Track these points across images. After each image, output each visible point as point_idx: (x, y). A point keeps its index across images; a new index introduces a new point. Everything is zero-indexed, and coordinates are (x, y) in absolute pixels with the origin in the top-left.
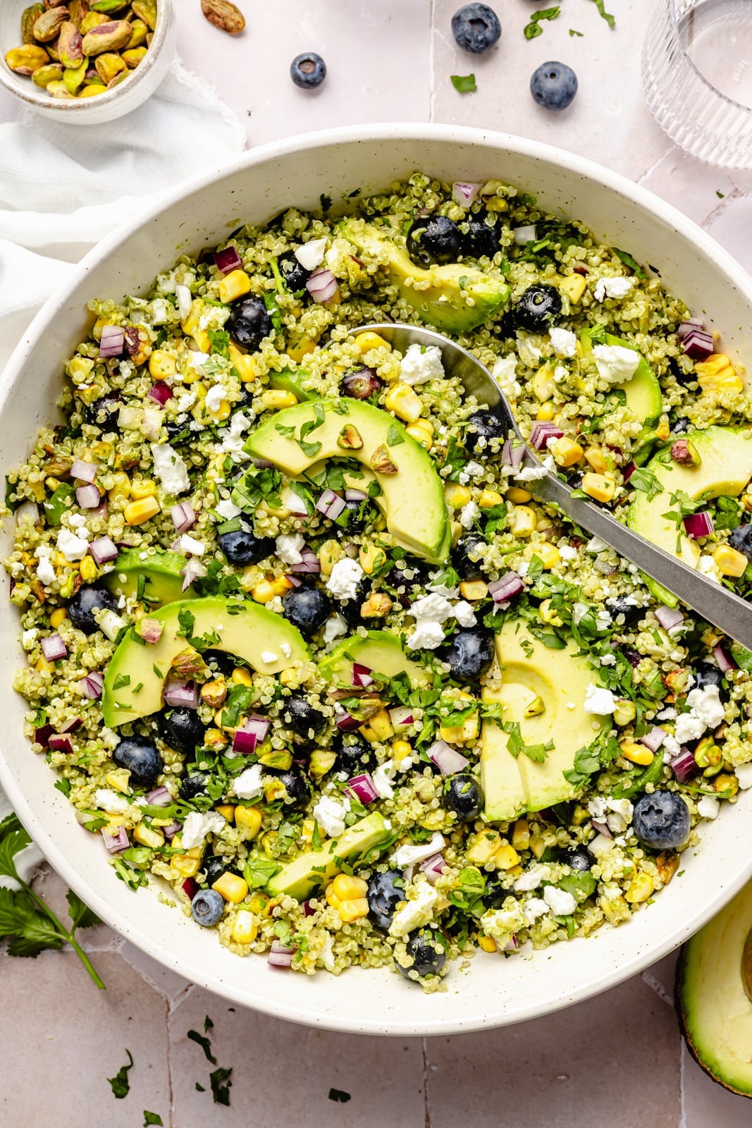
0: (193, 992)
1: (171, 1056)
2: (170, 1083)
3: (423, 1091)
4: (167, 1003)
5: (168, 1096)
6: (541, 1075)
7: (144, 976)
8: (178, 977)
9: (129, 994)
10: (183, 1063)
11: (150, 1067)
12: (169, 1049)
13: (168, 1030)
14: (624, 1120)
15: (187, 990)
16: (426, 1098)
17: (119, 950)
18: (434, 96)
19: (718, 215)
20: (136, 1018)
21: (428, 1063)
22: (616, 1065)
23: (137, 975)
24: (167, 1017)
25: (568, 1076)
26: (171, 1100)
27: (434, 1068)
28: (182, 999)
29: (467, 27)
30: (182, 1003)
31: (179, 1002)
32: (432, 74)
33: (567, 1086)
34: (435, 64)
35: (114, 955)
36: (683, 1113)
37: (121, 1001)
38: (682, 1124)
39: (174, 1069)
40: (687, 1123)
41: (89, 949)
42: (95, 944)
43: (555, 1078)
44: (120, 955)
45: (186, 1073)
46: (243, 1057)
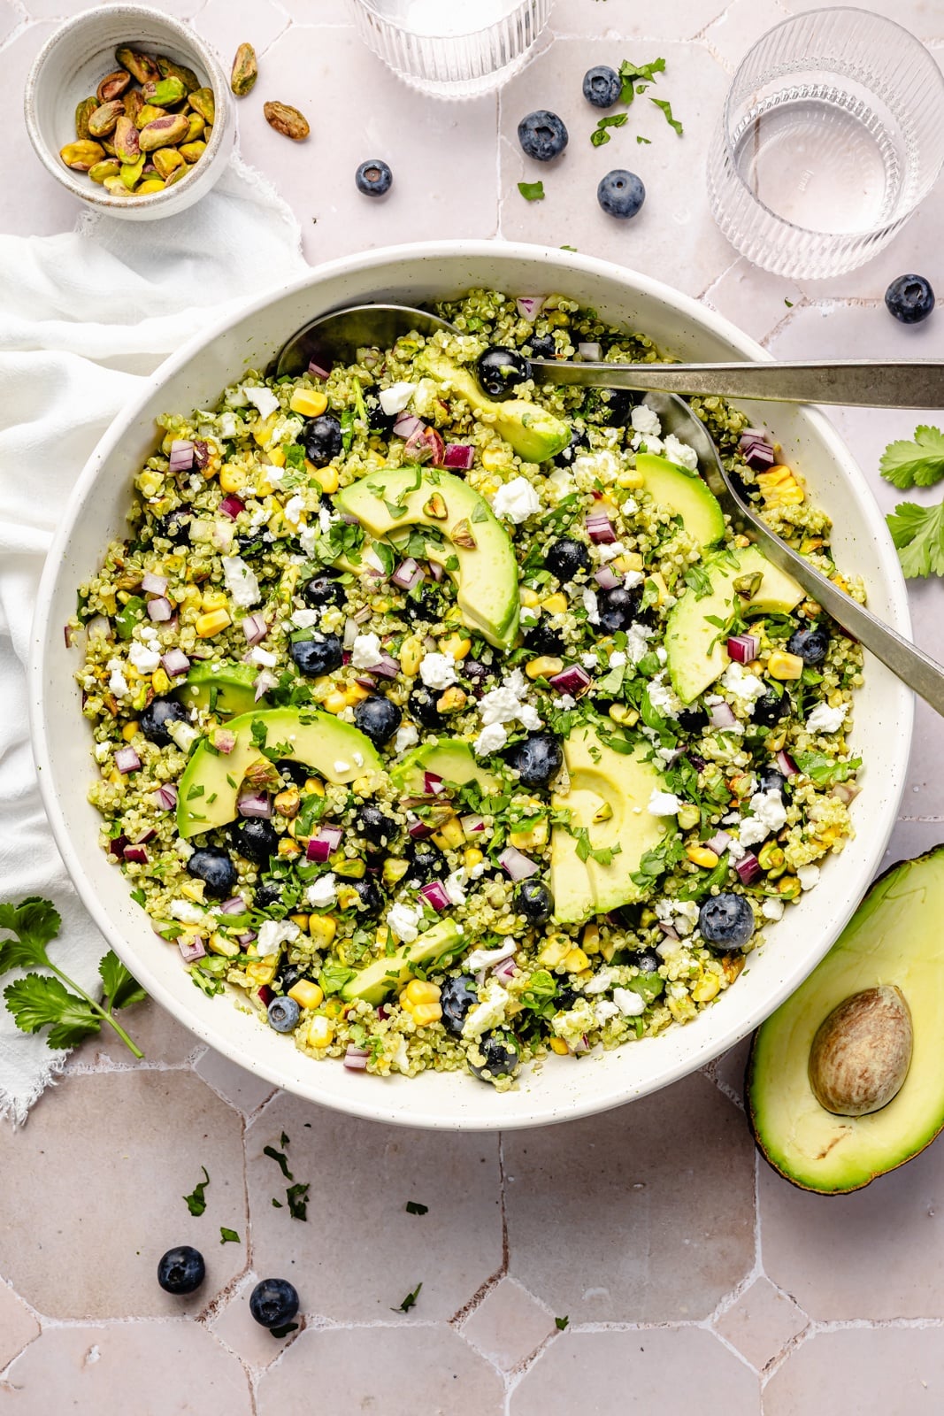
0: (269, 1109)
1: (247, 1173)
2: (247, 1200)
3: (500, 1203)
4: (243, 1119)
5: (245, 1213)
6: (618, 1184)
7: (219, 1093)
9: (204, 1111)
10: (260, 1179)
11: (227, 1184)
12: (245, 1166)
13: (244, 1147)
15: (263, 1106)
16: (503, 1210)
17: (193, 1067)
18: (501, 204)
19: (787, 323)
20: (211, 1135)
21: (505, 1175)
22: (691, 1172)
23: (212, 1093)
24: (243, 1134)
25: (644, 1184)
26: (248, 1217)
27: (511, 1179)
28: (258, 1115)
29: (533, 135)
30: (258, 1119)
31: (255, 1118)
32: (500, 181)
33: (643, 1194)
34: (502, 171)
35: (189, 1073)
36: (759, 1218)
37: (196, 1119)
38: (758, 1229)
39: (251, 1185)
40: (762, 1229)
41: (163, 1067)
42: (170, 1062)
43: (632, 1187)
44: (194, 1073)
45: (262, 1190)
46: (321, 1172)
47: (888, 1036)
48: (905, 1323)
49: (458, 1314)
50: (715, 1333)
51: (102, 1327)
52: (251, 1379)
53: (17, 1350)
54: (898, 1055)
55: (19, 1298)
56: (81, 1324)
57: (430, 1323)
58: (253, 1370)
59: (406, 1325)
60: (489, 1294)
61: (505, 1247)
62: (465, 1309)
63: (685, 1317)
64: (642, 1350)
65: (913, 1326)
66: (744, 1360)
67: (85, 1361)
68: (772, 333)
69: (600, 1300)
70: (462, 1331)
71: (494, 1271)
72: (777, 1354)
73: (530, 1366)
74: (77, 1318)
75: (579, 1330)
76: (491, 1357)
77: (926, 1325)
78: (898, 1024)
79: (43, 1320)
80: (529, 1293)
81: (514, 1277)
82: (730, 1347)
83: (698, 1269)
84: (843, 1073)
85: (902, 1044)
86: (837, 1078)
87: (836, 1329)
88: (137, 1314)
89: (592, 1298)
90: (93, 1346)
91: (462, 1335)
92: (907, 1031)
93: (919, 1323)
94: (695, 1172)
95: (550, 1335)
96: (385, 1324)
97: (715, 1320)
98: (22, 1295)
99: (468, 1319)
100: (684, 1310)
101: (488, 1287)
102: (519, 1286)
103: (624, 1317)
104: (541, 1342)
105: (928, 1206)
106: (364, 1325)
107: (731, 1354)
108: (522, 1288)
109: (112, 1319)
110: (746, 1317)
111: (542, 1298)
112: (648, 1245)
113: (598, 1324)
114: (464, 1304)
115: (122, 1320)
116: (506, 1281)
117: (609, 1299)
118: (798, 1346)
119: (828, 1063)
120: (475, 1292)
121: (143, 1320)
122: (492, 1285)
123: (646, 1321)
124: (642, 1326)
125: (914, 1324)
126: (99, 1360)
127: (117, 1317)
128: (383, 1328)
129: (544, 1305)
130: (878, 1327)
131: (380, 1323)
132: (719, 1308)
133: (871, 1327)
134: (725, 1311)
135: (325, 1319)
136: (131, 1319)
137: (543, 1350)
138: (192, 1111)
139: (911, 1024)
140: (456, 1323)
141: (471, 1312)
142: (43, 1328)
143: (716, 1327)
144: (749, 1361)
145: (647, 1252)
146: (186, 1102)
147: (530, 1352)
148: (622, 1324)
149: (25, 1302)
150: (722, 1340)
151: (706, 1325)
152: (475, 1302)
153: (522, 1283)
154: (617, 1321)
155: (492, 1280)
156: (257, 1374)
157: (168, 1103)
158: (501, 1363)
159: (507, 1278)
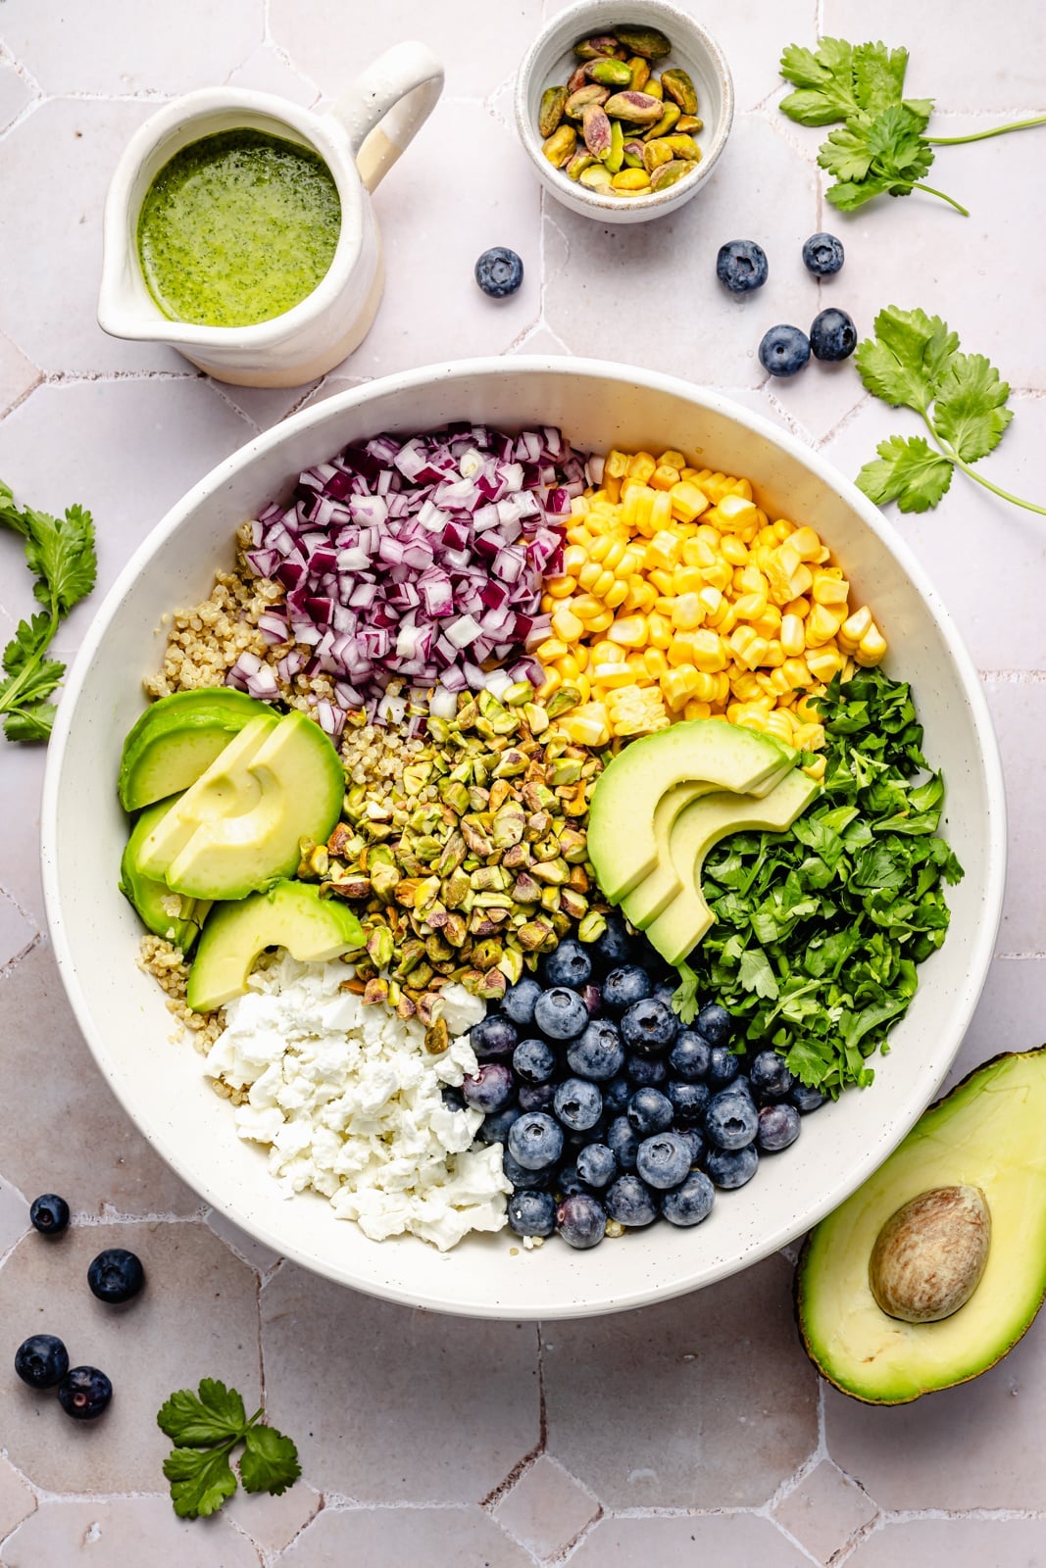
0: (286, 1266)
1: (262, 1336)
2: (262, 1365)
3: (538, 1372)
4: (258, 1277)
5: (259, 1380)
6: (666, 1355)
7: (233, 1248)
8: (268, 1251)
9: (216, 1268)
10: (276, 1343)
11: (240, 1347)
12: (260, 1328)
13: (259, 1308)
14: (757, 1403)
15: (279, 1264)
16: (541, 1381)
17: (205, 1220)
19: (854, 416)
20: (224, 1294)
21: (542, 1342)
22: (748, 1343)
23: (225, 1247)
24: (258, 1293)
25: (696, 1356)
26: (263, 1384)
27: (550, 1347)
28: (274, 1273)
30: (274, 1277)
31: (271, 1277)
32: (543, 264)
33: (695, 1367)
34: (546, 252)
35: (200, 1226)
36: (822, 1395)
37: (208, 1275)
38: (821, 1407)
39: (266, 1349)
40: (826, 1406)
41: (172, 1219)
42: (179, 1213)
43: (682, 1356)
44: (206, 1226)
45: (278, 1354)
46: (342, 1337)
47: (964, 1242)
48: (985, 1515)
49: (491, 1496)
50: (773, 1521)
51: (104, 1502)
52: (264, 1563)
53: (11, 1526)
54: (972, 1264)
55: (15, 1469)
56: (81, 1499)
57: (459, 1505)
58: (267, 1553)
59: (434, 1506)
60: (524, 1474)
61: (543, 1422)
62: (499, 1490)
63: (741, 1503)
64: (693, 1538)
65: (994, 1518)
66: (806, 1552)
67: (84, 1539)
68: (839, 426)
69: (647, 1482)
70: (495, 1514)
71: (530, 1448)
72: (843, 1546)
73: (570, 1554)
74: (76, 1493)
75: (624, 1516)
76: (527, 1544)
77: (1009, 1517)
78: (977, 1230)
79: (40, 1493)
80: (568, 1474)
81: (553, 1455)
82: (790, 1537)
83: (754, 1450)
84: (908, 1274)
85: (977, 1253)
86: (901, 1278)
87: (908, 1519)
88: (141, 1490)
89: (638, 1481)
90: (94, 1523)
91: (495, 1519)
92: (984, 1241)
93: (1000, 1514)
94: (751, 1342)
95: (592, 1520)
96: (411, 1505)
97: (775, 1507)
98: (18, 1466)
99: (502, 1501)
100: (740, 1495)
101: (523, 1466)
102: (559, 1465)
103: (673, 1501)
104: (582, 1527)
105: (1011, 1384)
106: (387, 1506)
107: (792, 1546)
108: (561, 1468)
109: (115, 1494)
110: (808, 1505)
111: (582, 1479)
112: (700, 1424)
113: (645, 1509)
114: (498, 1484)
115: (125, 1495)
116: (544, 1460)
117: (658, 1482)
118: (866, 1538)
119: (894, 1260)
120: (509, 1472)
121: (148, 1496)
122: (528, 1464)
123: (697, 1507)
124: (693, 1512)
125: (995, 1516)
126: (100, 1540)
127: (119, 1492)
128: (408, 1509)
129: (584, 1487)
130: (955, 1517)
131: (405, 1504)
132: (778, 1493)
133: (946, 1518)
134: (785, 1497)
135: (345, 1498)
136: (135, 1494)
137: (584, 1537)
138: (203, 1268)
139: (990, 1232)
140: (489, 1506)
141: (505, 1495)
142: (40, 1503)
143: (775, 1514)
144: (812, 1553)
145: (699, 1431)
146: (197, 1258)
147: (569, 1539)
148: (671, 1510)
149: (21, 1474)
150: (781, 1529)
151: (764, 1512)
152: (509, 1483)
153: (561, 1462)
154: (665, 1507)
155: (528, 1459)
156: (270, 1558)
157: (177, 1258)
158: (537, 1551)
159: (545, 1457)
